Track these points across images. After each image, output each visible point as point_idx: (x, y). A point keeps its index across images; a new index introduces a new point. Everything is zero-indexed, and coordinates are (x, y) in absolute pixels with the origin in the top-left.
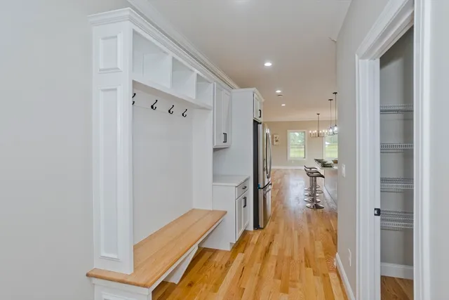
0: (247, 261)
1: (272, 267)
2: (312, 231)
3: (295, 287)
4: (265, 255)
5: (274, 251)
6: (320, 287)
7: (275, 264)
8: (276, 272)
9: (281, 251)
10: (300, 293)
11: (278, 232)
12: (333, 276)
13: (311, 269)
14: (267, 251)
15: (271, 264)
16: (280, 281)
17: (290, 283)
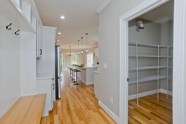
0: (61, 118)
1: (75, 115)
2: (82, 94)
3: (91, 121)
4: (69, 111)
5: (72, 108)
6: (99, 117)
7: (76, 114)
8: (79, 117)
9: (75, 106)
10: (94, 122)
11: (68, 99)
12: (100, 110)
13: (92, 110)
14: (69, 109)
15: (74, 115)
16: (83, 121)
17: (88, 120)
